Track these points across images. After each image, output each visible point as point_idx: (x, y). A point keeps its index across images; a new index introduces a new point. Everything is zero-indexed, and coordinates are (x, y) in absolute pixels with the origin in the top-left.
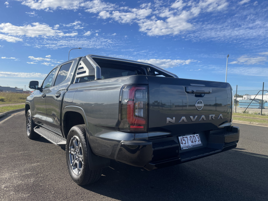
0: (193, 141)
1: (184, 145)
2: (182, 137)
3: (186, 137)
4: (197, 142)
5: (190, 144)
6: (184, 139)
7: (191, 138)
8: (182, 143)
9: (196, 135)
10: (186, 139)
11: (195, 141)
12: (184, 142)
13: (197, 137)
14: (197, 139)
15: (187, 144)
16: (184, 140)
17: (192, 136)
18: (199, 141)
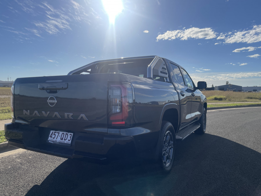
0: (63, 138)
1: (52, 138)
2: (54, 131)
3: (58, 133)
4: (67, 141)
5: (59, 140)
6: (55, 133)
7: (63, 135)
8: (51, 137)
9: (70, 133)
10: (57, 134)
11: (66, 139)
12: (53, 136)
13: (69, 136)
14: (69, 138)
15: (55, 139)
16: (55, 135)
17: (65, 133)
18: (69, 140)
